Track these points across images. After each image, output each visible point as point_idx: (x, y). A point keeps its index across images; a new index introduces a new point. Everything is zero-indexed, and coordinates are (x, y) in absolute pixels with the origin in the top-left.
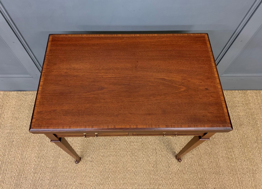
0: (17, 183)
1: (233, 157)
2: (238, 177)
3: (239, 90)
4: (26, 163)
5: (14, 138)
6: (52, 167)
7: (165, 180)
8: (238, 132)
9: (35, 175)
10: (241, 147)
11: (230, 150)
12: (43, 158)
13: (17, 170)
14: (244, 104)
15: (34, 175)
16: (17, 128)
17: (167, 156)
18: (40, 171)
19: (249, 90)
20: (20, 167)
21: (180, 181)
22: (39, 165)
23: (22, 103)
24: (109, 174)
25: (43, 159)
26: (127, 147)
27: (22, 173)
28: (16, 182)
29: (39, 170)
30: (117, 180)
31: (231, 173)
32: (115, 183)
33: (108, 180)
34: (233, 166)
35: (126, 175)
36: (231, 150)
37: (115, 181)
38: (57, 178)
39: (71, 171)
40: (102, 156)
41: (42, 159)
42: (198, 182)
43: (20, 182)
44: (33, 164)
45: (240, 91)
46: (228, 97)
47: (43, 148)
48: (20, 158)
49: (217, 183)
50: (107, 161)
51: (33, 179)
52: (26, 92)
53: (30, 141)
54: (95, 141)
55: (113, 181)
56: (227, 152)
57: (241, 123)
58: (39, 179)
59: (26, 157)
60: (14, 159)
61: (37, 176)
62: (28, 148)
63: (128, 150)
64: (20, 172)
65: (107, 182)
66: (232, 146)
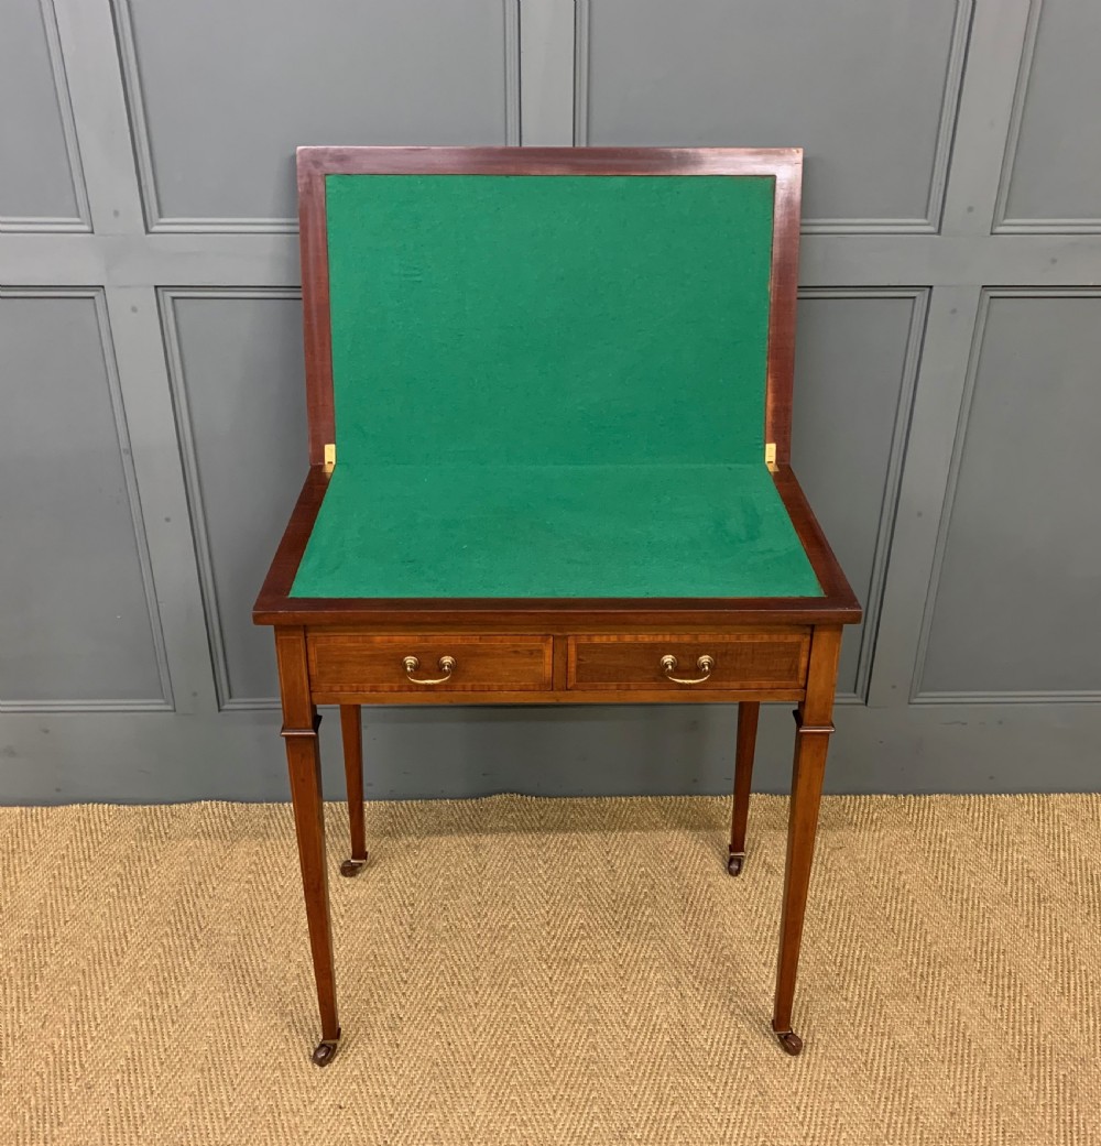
0: (44, 1108)
1: (1024, 1004)
2: (1054, 1073)
3: (1015, 795)
4: (92, 1039)
5: (51, 955)
6: (214, 1049)
7: (728, 1088)
8: (1031, 924)
9: (129, 1080)
10: (1054, 971)
11: (1006, 980)
12: (172, 1020)
13: (51, 1064)
14: (1043, 837)
15: (126, 1079)
16: (66, 922)
17: (732, 1007)
18: (157, 1064)
19: (1059, 793)
20: (64, 1052)
21: (797, 1089)
22: (154, 1043)
23: (99, 843)
24: (470, 1071)
25: (173, 1022)
26: (551, 979)
27: (71, 1073)
28: (41, 1107)
29: (150, 1061)
30: (508, 1091)
31: (1019, 1059)
32: (501, 1101)
33: (466, 1092)
34: (1026, 1035)
35: (547, 1072)
36: (1009, 981)
37: (497, 1094)
38: (234, 1089)
39: (296, 1064)
40: (440, 1010)
41: (170, 1025)
42: (878, 1092)
43: (61, 1106)
44: (128, 1042)
45: (1019, 797)
46: (976, 815)
47: (174, 986)
48: (67, 1020)
49: (963, 1094)
50: (464, 1026)
51: (121, 1093)
52: (122, 807)
53: (119, 964)
54: (408, 959)
55: (490, 1093)
56: (992, 988)
57: (1039, 896)
58: (148, 1092)
59: (98, 1016)
60: (40, 1024)
61: (140, 1081)
62: (107, 988)
63: (556, 988)
64: (64, 1070)
65: (462, 1099)
66: (1012, 967)
